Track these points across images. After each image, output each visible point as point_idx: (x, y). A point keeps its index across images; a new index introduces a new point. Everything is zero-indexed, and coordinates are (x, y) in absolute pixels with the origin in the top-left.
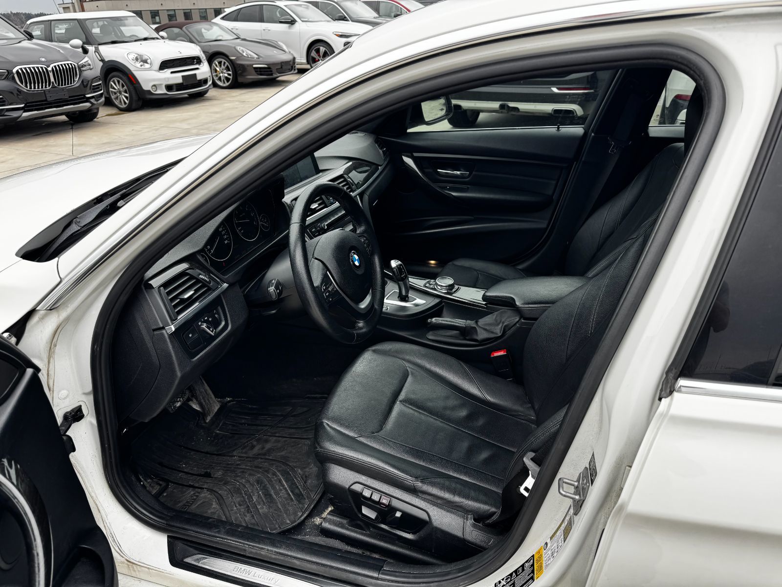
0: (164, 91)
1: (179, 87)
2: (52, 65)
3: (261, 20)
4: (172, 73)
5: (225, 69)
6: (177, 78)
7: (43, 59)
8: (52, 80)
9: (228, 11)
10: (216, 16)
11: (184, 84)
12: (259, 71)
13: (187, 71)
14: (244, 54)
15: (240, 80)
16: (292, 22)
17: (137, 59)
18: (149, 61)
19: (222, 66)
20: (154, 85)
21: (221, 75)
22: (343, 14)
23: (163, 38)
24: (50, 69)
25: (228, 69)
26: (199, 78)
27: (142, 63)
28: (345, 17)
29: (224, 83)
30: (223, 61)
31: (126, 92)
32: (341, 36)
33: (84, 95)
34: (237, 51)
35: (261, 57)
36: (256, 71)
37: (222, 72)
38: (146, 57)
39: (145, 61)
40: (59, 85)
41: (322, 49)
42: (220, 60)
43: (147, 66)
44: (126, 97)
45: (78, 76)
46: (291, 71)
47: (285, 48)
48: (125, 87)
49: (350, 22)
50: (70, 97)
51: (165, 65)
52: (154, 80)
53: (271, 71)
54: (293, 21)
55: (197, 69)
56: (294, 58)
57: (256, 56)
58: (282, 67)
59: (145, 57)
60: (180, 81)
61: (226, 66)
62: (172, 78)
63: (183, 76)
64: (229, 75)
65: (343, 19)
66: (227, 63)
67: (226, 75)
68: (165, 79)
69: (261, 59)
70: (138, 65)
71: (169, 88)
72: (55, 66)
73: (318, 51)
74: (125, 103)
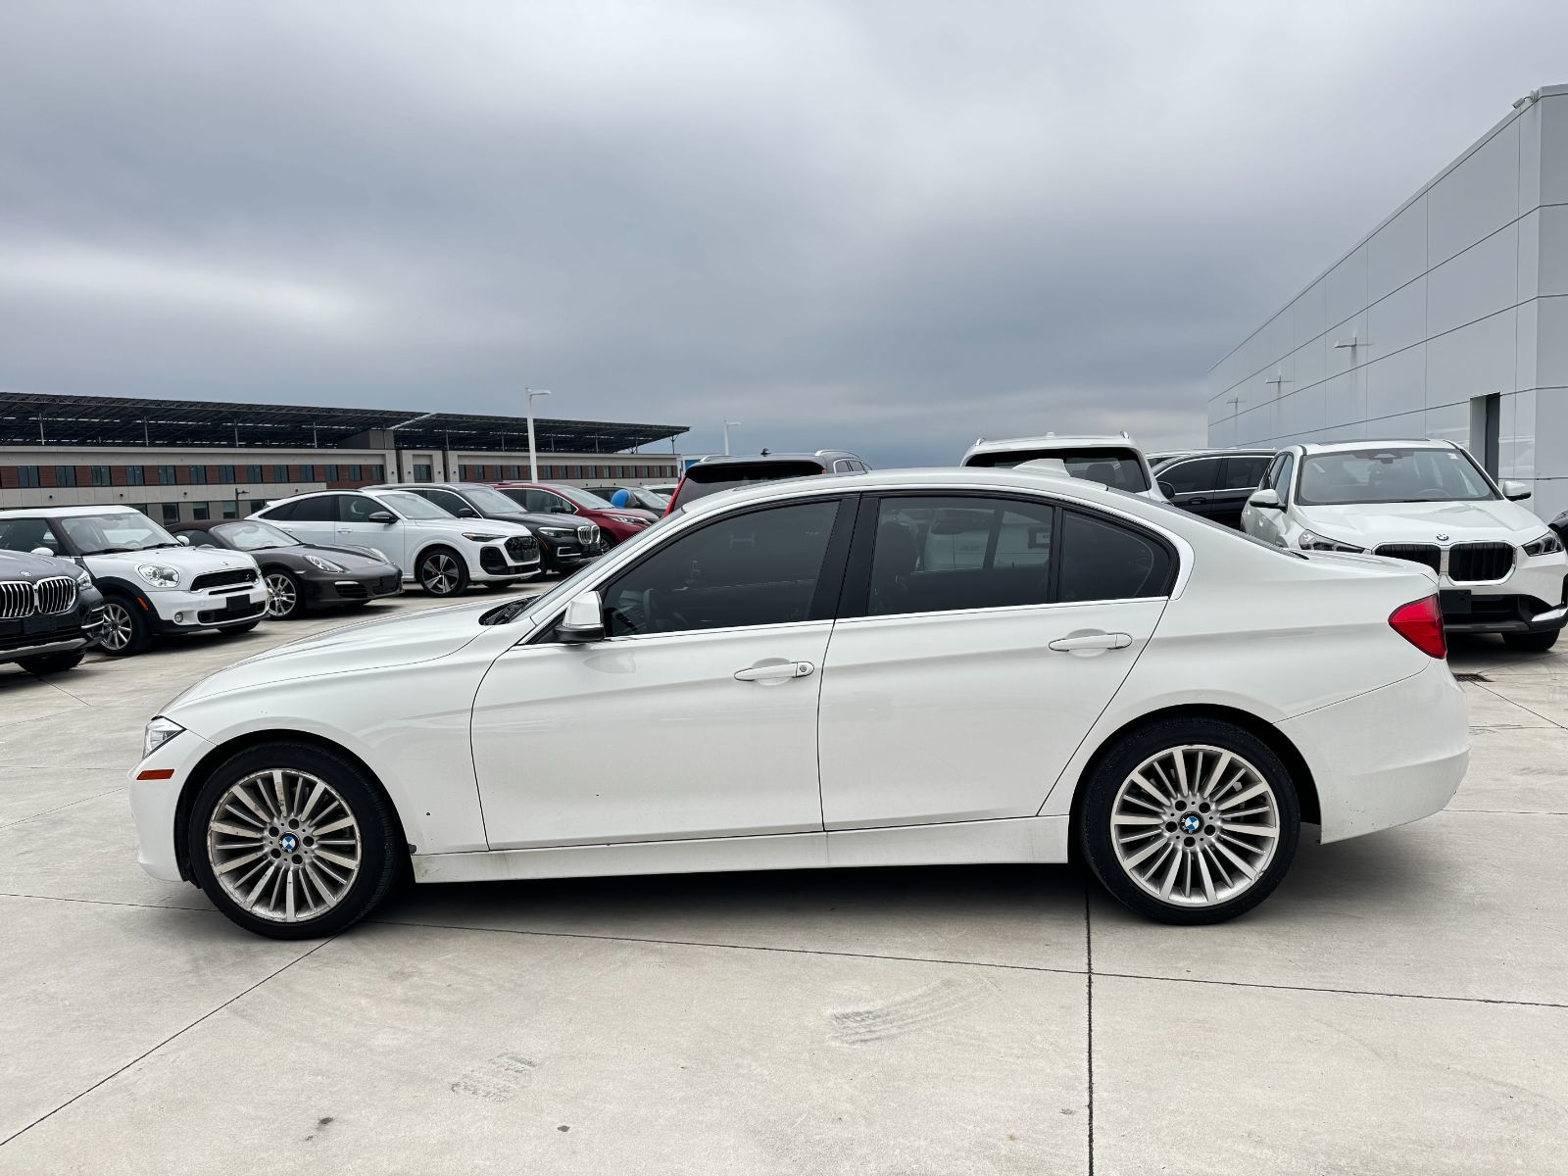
0: (196, 622)
1: (218, 614)
2: (39, 582)
3: (336, 517)
4: (211, 593)
5: (284, 590)
6: (219, 602)
7: (27, 574)
8: (37, 602)
9: (272, 505)
10: (253, 512)
11: (229, 610)
12: (344, 590)
13: (235, 590)
14: (320, 566)
15: (310, 605)
16: (392, 520)
17: (155, 574)
18: (175, 577)
19: (279, 586)
20: (180, 613)
21: (276, 599)
22: (469, 507)
23: (182, 544)
24: (35, 587)
25: (288, 589)
26: (253, 600)
27: (162, 580)
28: (474, 513)
29: (280, 611)
30: (281, 577)
31: (126, 624)
32: (476, 539)
33: (79, 626)
34: (309, 562)
35: (348, 570)
36: (339, 592)
37: (278, 595)
38: (169, 571)
39: (169, 578)
40: (43, 611)
41: (444, 558)
42: (275, 576)
43: (169, 584)
44: (126, 634)
45: (74, 598)
46: (395, 590)
47: (382, 555)
48: (127, 618)
49: (483, 519)
50: (59, 629)
51: (201, 582)
52: (181, 605)
53: (364, 590)
54: (393, 518)
55: (251, 587)
56: (400, 573)
57: (339, 569)
58: (381, 585)
59: (166, 572)
60: (223, 605)
61: (285, 584)
62: (211, 601)
63: (227, 598)
64: (289, 598)
65: (471, 514)
66: (288, 581)
67: (285, 599)
68: (200, 602)
69: (348, 572)
70: (156, 582)
71: (204, 616)
72: (44, 584)
73: (436, 562)
74: (121, 641)
